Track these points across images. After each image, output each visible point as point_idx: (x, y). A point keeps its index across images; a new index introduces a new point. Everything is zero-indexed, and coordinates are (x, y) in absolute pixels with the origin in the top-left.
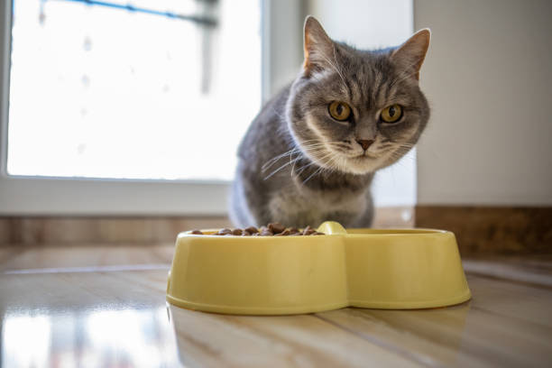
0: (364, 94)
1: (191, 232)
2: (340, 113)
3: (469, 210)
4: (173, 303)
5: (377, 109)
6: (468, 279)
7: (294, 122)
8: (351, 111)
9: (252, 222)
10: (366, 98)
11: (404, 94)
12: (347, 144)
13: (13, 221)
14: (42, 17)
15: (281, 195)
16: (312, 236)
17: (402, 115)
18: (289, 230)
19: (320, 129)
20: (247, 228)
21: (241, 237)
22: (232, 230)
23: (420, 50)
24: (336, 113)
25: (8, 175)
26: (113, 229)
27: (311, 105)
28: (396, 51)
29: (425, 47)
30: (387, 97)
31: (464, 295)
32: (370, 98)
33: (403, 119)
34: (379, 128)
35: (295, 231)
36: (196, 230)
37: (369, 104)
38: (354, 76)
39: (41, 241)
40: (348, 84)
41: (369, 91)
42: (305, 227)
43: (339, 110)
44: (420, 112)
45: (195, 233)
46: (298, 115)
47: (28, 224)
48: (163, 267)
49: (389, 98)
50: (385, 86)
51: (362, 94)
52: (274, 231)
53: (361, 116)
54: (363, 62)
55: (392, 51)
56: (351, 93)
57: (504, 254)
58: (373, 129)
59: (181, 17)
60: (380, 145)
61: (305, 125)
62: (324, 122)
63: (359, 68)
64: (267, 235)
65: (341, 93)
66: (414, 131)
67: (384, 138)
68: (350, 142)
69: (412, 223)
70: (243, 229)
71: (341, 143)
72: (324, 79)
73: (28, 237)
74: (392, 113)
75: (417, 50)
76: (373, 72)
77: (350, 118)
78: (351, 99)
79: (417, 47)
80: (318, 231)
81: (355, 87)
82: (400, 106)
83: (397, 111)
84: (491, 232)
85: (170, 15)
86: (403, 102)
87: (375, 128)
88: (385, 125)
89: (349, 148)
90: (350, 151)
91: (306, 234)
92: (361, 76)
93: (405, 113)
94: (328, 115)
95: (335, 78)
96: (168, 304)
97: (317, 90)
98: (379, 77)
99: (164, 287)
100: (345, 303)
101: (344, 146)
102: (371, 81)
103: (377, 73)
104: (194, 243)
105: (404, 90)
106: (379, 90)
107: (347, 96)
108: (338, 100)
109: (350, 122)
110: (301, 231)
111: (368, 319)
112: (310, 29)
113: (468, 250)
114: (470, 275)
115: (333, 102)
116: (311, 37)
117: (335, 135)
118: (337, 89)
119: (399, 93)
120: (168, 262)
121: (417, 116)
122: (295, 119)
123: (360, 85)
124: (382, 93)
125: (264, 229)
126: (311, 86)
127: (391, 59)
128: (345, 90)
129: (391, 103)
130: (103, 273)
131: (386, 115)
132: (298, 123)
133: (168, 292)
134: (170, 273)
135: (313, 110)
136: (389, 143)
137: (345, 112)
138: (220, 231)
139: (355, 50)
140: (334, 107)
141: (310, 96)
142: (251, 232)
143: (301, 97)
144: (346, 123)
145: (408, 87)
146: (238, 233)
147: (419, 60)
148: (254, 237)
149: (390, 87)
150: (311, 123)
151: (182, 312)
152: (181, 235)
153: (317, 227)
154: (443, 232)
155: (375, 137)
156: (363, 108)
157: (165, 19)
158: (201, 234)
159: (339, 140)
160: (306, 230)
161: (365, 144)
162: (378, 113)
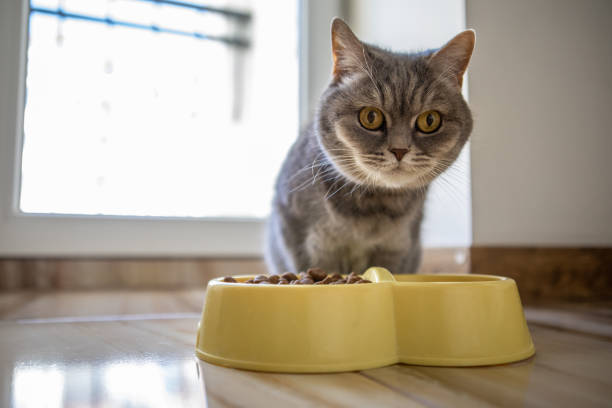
0: (398, 99)
1: (223, 278)
2: (371, 122)
3: (530, 251)
4: (203, 359)
5: (412, 115)
6: (530, 330)
7: (324, 136)
8: (384, 118)
9: (291, 266)
10: (400, 104)
11: (442, 99)
12: (380, 157)
13: (26, 263)
14: (60, 38)
15: (316, 230)
16: (356, 285)
17: (440, 125)
18: (330, 276)
19: (350, 141)
20: (285, 274)
21: (277, 285)
22: (268, 276)
23: (464, 53)
24: (368, 122)
25: (21, 212)
26: (135, 272)
27: (339, 115)
28: (435, 54)
29: (469, 50)
30: (423, 101)
31: (528, 350)
32: (403, 102)
33: (441, 130)
34: (414, 139)
35: (337, 279)
36: (228, 276)
37: (403, 110)
38: (387, 80)
39: (56, 285)
40: (380, 88)
41: (403, 95)
42: (349, 273)
43: (371, 117)
44: (461, 124)
45: (227, 280)
46: (326, 128)
47: (42, 266)
48: (192, 316)
49: (426, 103)
50: (421, 90)
51: (395, 100)
52: (315, 278)
53: (394, 124)
54: (397, 64)
55: (431, 53)
56: (383, 97)
57: (570, 301)
58: (407, 137)
59: (211, 38)
60: (415, 157)
61: (335, 137)
62: (354, 132)
63: (393, 70)
64: (307, 283)
65: (372, 98)
66: (451, 144)
67: (420, 151)
68: (382, 154)
69: (467, 267)
70: (281, 275)
71: (372, 156)
72: (354, 83)
73: (42, 281)
74: (429, 121)
75: (459, 53)
76: (408, 75)
77: (383, 127)
78: (383, 104)
79: (460, 51)
80: (363, 277)
81: (388, 90)
82: (438, 112)
83: (436, 119)
84: (555, 276)
85: (198, 36)
86: (441, 108)
87: (410, 138)
88: (421, 135)
89: (382, 160)
90: (384, 163)
91: (350, 283)
92: (395, 79)
93: (443, 123)
94: (358, 124)
95: (366, 81)
96: (197, 360)
97: (345, 96)
98: (414, 80)
99: (194, 340)
100: (394, 359)
101: (375, 159)
102: (405, 84)
103: (412, 76)
104: (226, 292)
105: (443, 95)
106: (414, 93)
107: (379, 101)
108: (369, 105)
109: (382, 131)
110: (344, 277)
111: (421, 378)
112: (338, 33)
113: (530, 297)
114: (533, 325)
115: (364, 108)
116: (340, 42)
117: (366, 146)
118: (367, 94)
119: (436, 98)
120: (197, 310)
121: (457, 127)
122: (324, 132)
123: (393, 88)
124: (418, 97)
125: (303, 276)
126: (338, 93)
127: (428, 62)
128: (376, 95)
129: (427, 108)
130: (125, 323)
131: (423, 124)
132: (327, 137)
133: (197, 346)
134: (199, 324)
135: (342, 120)
136: (425, 157)
137: (377, 120)
138: (255, 277)
139: (390, 52)
140: (365, 116)
141: (338, 104)
142: (289, 279)
143: (327, 108)
144: (378, 133)
145: (447, 93)
146: (274, 280)
147: (463, 64)
148: (292, 286)
149: (426, 90)
150: (340, 134)
151: (212, 369)
152: (213, 283)
153: (362, 273)
154: (504, 279)
155: (409, 146)
156: (396, 114)
157: (192, 40)
158: (234, 281)
159: (371, 153)
160: (350, 277)
161: (399, 154)
162: (413, 120)
